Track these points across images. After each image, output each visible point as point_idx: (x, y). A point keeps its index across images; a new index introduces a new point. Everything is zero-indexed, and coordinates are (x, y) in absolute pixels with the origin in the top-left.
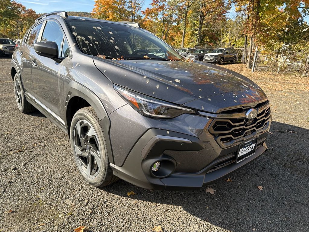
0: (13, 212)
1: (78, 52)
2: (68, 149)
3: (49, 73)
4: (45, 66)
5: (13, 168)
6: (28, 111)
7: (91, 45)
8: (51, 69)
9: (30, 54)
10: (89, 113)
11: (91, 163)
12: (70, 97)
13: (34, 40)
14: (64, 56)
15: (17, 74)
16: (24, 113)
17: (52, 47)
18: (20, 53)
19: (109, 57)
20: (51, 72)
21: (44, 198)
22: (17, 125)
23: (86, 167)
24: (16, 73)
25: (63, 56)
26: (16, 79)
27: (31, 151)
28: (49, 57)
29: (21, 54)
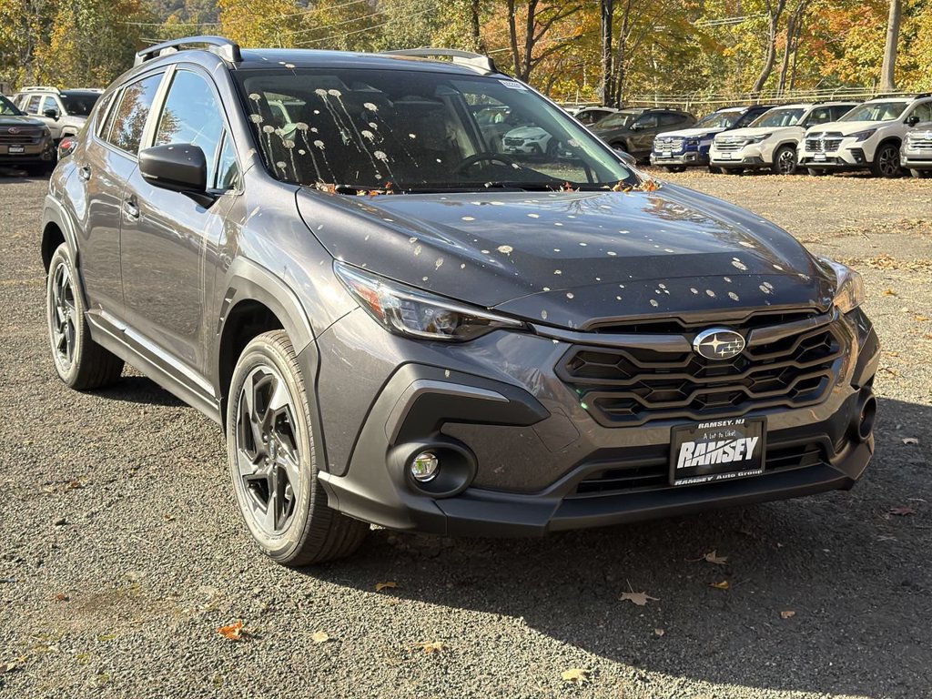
0: (67, 599)
1: (262, 176)
2: (221, 487)
3: (175, 240)
4: (161, 213)
5: (59, 519)
6: (92, 382)
7: (302, 152)
8: (181, 227)
9: (107, 170)
10: (276, 344)
11: (278, 493)
12: (231, 302)
13: (127, 118)
14: (222, 188)
15: (63, 247)
16: (78, 390)
17: (189, 162)
18: (81, 172)
19: (347, 186)
20: (180, 236)
21: (146, 582)
22: (59, 423)
23: (265, 509)
24: (62, 240)
25: (220, 186)
26: (58, 262)
27: (106, 488)
28: (178, 192)
29: (86, 175)
